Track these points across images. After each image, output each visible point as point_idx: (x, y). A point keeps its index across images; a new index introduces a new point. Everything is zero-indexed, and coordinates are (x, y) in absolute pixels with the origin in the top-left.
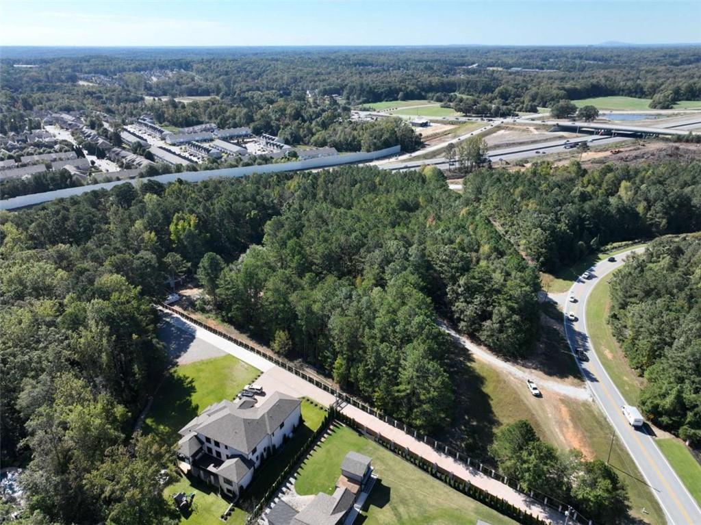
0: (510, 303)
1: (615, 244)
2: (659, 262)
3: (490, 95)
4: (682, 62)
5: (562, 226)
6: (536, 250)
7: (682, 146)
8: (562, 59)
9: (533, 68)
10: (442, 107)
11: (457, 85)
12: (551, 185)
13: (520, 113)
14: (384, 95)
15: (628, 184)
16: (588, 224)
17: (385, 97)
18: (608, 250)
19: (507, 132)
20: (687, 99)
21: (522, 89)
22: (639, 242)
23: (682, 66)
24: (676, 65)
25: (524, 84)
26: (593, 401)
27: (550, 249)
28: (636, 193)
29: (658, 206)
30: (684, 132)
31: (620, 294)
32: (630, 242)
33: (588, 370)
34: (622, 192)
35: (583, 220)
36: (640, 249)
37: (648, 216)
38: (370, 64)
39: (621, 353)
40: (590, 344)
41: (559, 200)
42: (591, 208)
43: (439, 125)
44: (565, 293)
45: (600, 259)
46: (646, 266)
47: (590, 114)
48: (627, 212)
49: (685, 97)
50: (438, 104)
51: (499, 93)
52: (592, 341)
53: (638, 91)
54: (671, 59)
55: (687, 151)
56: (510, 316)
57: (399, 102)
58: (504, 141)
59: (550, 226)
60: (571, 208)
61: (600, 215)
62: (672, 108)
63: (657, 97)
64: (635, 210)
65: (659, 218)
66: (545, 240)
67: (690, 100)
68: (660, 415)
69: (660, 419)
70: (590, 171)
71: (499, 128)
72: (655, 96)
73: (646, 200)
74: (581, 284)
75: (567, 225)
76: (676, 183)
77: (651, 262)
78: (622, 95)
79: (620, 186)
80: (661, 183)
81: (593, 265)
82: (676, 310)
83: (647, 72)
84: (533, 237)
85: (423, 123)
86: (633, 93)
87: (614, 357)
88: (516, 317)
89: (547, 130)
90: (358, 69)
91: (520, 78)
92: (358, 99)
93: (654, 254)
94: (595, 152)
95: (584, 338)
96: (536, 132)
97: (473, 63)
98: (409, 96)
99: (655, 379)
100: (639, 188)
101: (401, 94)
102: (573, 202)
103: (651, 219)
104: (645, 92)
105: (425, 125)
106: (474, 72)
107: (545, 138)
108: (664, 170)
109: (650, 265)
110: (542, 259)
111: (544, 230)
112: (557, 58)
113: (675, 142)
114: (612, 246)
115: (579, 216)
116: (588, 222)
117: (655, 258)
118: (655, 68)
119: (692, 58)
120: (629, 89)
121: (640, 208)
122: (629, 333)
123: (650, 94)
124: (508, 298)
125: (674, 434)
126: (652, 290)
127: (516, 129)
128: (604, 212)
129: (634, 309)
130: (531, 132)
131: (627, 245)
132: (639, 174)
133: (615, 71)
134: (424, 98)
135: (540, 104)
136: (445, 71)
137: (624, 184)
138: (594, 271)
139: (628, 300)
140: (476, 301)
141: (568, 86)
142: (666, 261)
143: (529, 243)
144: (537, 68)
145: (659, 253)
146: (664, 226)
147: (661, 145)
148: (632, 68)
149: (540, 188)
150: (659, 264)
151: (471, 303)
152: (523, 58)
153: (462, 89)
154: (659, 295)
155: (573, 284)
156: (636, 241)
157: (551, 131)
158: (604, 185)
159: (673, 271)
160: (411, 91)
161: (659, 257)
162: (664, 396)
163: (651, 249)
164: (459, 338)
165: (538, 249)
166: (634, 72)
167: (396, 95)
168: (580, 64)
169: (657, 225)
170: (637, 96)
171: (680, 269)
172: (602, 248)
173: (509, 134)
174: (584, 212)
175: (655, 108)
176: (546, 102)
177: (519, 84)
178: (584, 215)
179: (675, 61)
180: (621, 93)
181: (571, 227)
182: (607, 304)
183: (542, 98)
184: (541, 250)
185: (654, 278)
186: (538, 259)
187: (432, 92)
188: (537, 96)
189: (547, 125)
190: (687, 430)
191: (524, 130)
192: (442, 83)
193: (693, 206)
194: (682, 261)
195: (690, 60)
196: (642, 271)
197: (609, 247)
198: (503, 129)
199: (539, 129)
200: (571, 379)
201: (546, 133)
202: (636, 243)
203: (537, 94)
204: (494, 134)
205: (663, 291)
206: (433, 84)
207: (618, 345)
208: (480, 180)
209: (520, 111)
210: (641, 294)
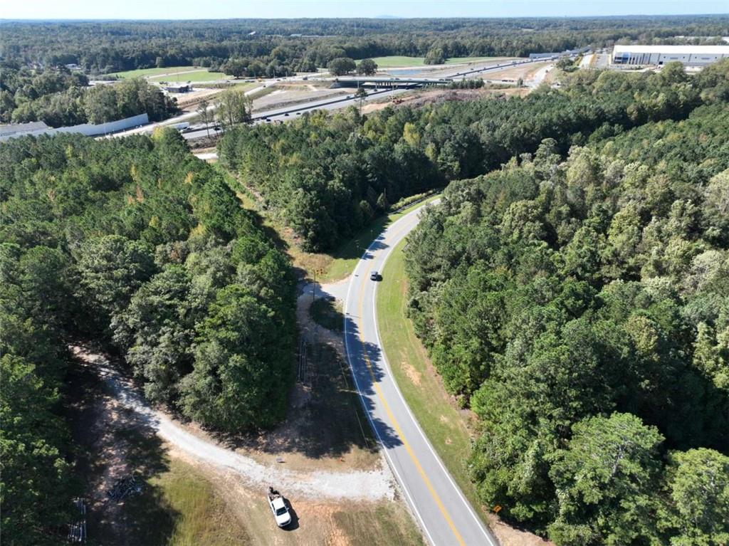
0: (223, 334)
1: (408, 200)
2: (460, 212)
3: (266, 57)
4: (446, 28)
5: (335, 183)
6: (300, 222)
7: (459, 92)
8: (340, 26)
9: (313, 34)
10: (210, 72)
11: (230, 50)
12: (323, 134)
13: (297, 73)
14: (136, 61)
15: (413, 126)
16: (371, 178)
17: (139, 64)
18: (400, 208)
19: (284, 92)
20: (455, 56)
21: (300, 50)
22: (434, 193)
23: (445, 32)
24: (441, 30)
25: (302, 46)
26: (397, 496)
27: (319, 217)
28: (421, 135)
29: (447, 147)
30: (457, 80)
31: (417, 268)
32: (424, 194)
33: (384, 421)
34: (407, 136)
35: (364, 173)
36: (436, 201)
37: (438, 161)
38: (128, 34)
39: (431, 368)
40: (383, 363)
41: (331, 150)
42: (372, 156)
43: (203, 89)
44: (346, 280)
45: (390, 221)
46: (445, 221)
47: (370, 70)
48: (416, 158)
49: (453, 55)
50: (206, 70)
51: (276, 55)
52: (388, 355)
53: (413, 49)
54: (436, 26)
55: (464, 96)
56: (224, 360)
57: (158, 69)
58: (280, 100)
59: (316, 184)
60: (347, 159)
61: (384, 164)
62: (443, 63)
63: (430, 54)
64: (424, 155)
65: (451, 162)
66: (311, 204)
67: (458, 57)
68: (511, 502)
69: (512, 511)
70: (369, 118)
71: (274, 88)
72: (427, 54)
73: (434, 141)
74: (368, 260)
75: (341, 181)
76: (460, 121)
77: (450, 214)
78: (399, 55)
79: (403, 131)
80: (445, 122)
81: (383, 230)
82: (497, 285)
83: (418, 36)
84: (294, 202)
85: (182, 88)
86: (408, 52)
87: (423, 378)
88: (236, 359)
89: (327, 87)
90: (110, 38)
91: (298, 42)
92: (103, 67)
93: (452, 204)
94: (378, 103)
95: (374, 352)
96: (315, 90)
97: (251, 31)
98: (169, 62)
99: (489, 414)
100: (424, 129)
101: (158, 60)
102: (349, 152)
103: (443, 164)
104: (418, 51)
105: (185, 90)
106: (251, 38)
107: (325, 95)
108: (446, 109)
109: (450, 218)
110: (311, 233)
111: (307, 189)
112: (336, 25)
113: (452, 89)
114: (404, 203)
115: (358, 168)
116: (370, 175)
117: (454, 209)
118: (424, 33)
119: (453, 25)
120: (404, 48)
121: (429, 151)
122: (438, 331)
123: (423, 53)
124: (220, 322)
125: (541, 535)
126: (459, 255)
127: (293, 88)
128: (388, 160)
129: (440, 290)
130: (310, 89)
131: (422, 199)
132: (422, 115)
133: (389, 35)
134: (189, 64)
135: (320, 64)
136: (219, 38)
137: (407, 126)
138: (383, 238)
139: (429, 276)
140: (164, 340)
141: (346, 46)
142: (467, 208)
143: (290, 212)
144: (317, 34)
145: (458, 200)
146: (457, 170)
147: (441, 92)
148: (405, 32)
149: (308, 140)
150: (460, 215)
151: (156, 344)
152: (303, 26)
153: (236, 53)
154: (470, 262)
155: (357, 263)
156: (431, 192)
157: (332, 88)
158: (387, 131)
159: (478, 223)
160: (172, 56)
161: (459, 207)
162: (512, 461)
163: (447, 198)
164: (149, 416)
165: (303, 220)
166: (407, 36)
167: (152, 61)
168: (358, 31)
169: (449, 169)
170: (412, 55)
171: (485, 218)
172: (393, 207)
173: (285, 94)
174: (364, 162)
175: (429, 64)
176: (326, 62)
177: (296, 46)
178: (365, 166)
179: (439, 28)
180: (398, 52)
181: (348, 182)
182: (403, 286)
183: (321, 58)
184: (306, 220)
185: (458, 236)
186: (305, 235)
187: (198, 57)
188: (315, 56)
189: (326, 82)
190: (562, 529)
191: (302, 89)
192: (212, 48)
193: (483, 144)
194: (485, 208)
195: (451, 27)
196: (441, 228)
197: (400, 204)
198: (279, 89)
199: (318, 86)
200: (355, 453)
201: (326, 90)
202: (430, 194)
203: (315, 54)
204: (270, 95)
205: (474, 255)
206: (201, 49)
207: (425, 352)
208: (232, 139)
209: (298, 71)
210: (445, 264)
